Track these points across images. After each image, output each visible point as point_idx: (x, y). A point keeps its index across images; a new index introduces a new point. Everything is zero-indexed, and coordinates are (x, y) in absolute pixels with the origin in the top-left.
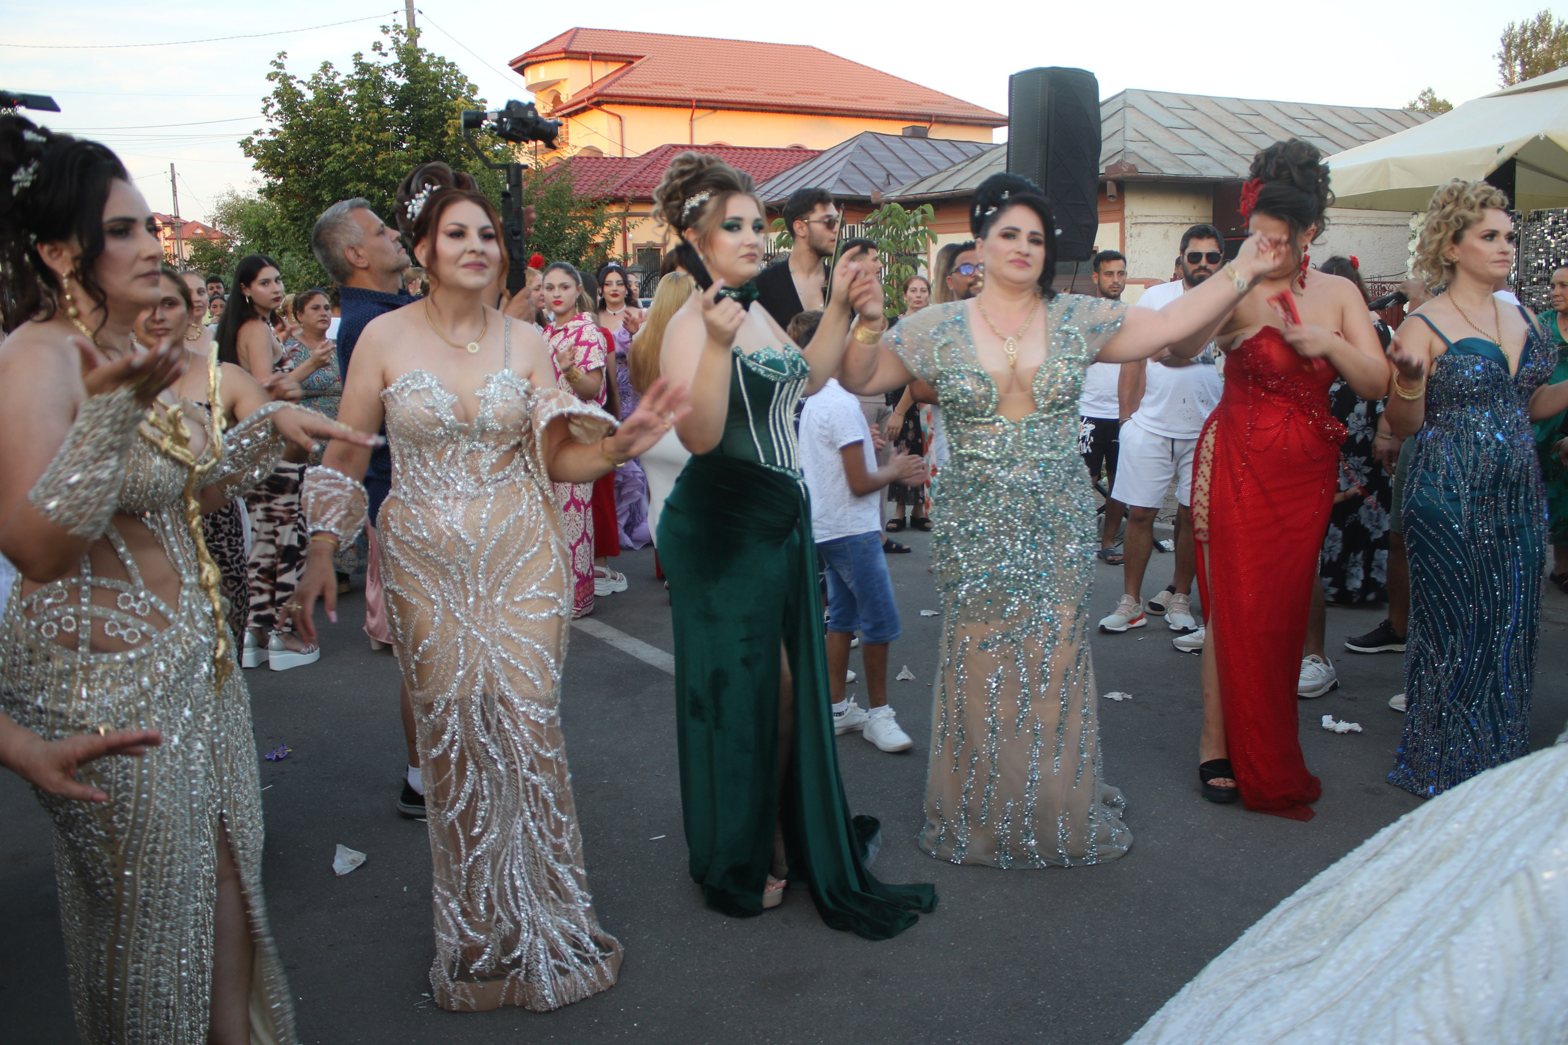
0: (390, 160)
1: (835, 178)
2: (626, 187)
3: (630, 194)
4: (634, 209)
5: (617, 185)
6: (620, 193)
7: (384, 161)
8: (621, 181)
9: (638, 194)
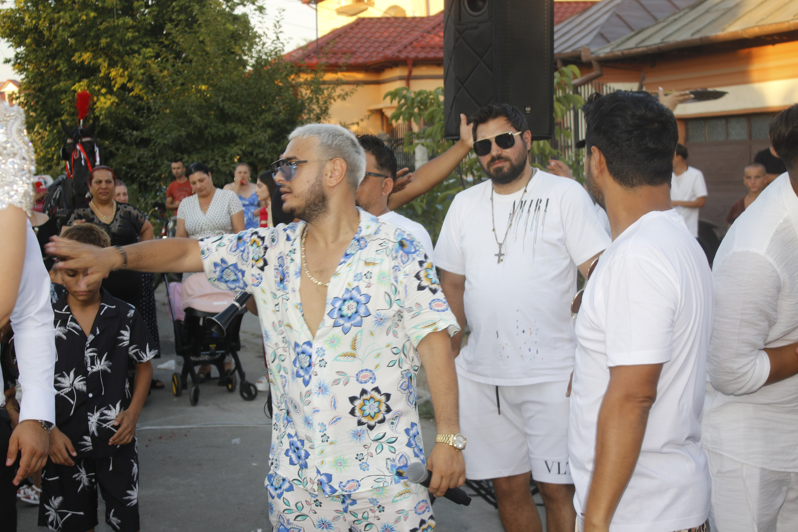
0: (116, 28)
1: (595, 33)
2: (410, 48)
3: (413, 55)
4: (417, 72)
5: (399, 46)
6: (403, 55)
7: (107, 30)
8: (405, 42)
9: (422, 55)
